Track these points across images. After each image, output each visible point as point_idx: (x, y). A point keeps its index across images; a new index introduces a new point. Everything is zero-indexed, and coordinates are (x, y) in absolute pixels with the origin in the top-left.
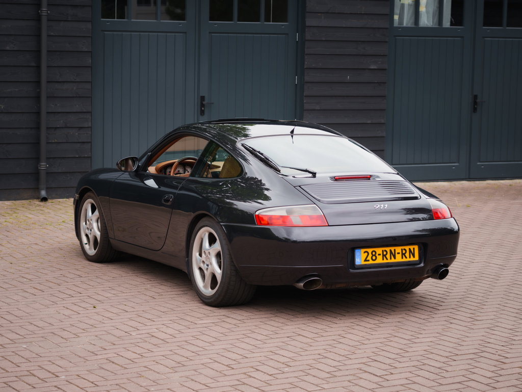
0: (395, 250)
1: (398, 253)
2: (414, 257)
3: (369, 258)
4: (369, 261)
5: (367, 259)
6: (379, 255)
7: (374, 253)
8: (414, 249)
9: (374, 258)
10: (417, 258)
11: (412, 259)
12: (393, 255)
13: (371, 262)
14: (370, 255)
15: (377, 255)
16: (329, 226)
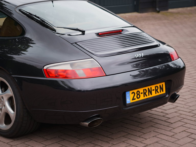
0: (151, 88)
1: (153, 90)
2: (163, 91)
3: (135, 97)
4: (135, 99)
5: (134, 98)
6: (142, 93)
7: (138, 93)
8: (162, 85)
9: (138, 96)
10: (164, 92)
11: (162, 93)
12: (150, 92)
13: (137, 100)
14: (136, 95)
15: (140, 94)
16: (106, 75)
